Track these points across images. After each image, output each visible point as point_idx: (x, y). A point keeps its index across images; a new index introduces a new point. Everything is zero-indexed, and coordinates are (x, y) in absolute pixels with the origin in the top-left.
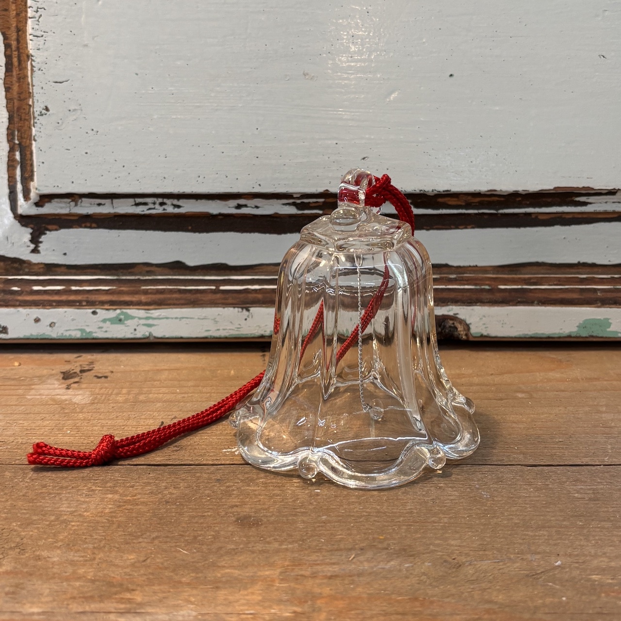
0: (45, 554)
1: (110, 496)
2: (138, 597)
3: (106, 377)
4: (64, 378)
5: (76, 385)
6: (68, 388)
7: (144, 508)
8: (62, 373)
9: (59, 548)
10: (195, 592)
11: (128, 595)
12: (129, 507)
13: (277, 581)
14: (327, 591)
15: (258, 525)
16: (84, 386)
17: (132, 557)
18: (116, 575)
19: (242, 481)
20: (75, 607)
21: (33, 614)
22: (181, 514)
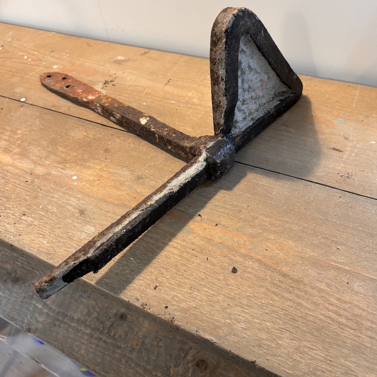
0: (59, 148)
1: (84, 133)
2: (68, 165)
3: (115, 85)
4: (104, 84)
5: (105, 88)
6: (102, 89)
7: (88, 139)
8: (106, 81)
9: (63, 147)
10: (79, 168)
11: (66, 164)
12: (86, 138)
13: (98, 170)
14: (105, 176)
15: (108, 152)
16: (107, 88)
17: (75, 154)
18: (69, 157)
19: (117, 136)
20: (55, 165)
21: (46, 164)
22: (95, 144)
